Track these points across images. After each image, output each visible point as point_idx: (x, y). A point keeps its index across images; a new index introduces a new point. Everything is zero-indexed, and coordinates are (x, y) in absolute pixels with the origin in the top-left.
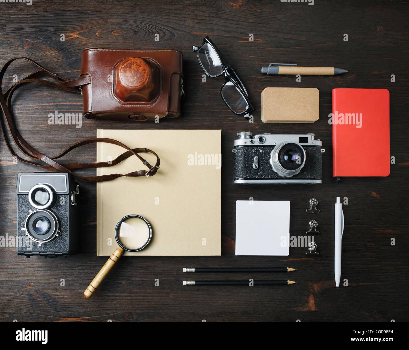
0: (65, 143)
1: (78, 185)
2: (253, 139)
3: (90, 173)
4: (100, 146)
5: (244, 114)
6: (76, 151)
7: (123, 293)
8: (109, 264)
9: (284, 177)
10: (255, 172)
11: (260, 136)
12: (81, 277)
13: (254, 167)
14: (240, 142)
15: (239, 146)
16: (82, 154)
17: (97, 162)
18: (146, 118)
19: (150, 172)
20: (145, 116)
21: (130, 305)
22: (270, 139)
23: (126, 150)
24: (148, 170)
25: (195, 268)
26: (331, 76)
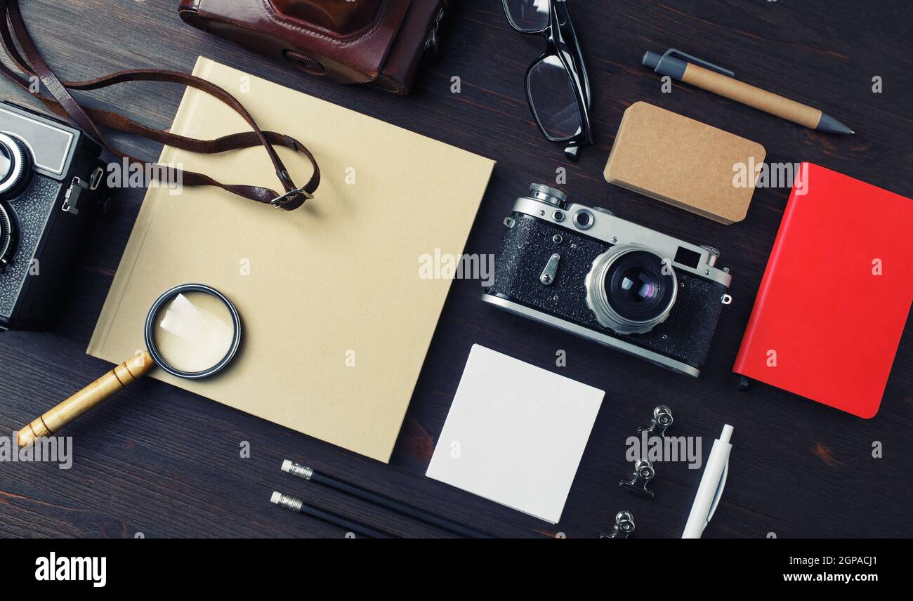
0: (116, 62)
1: (100, 169)
2: (563, 211)
3: (147, 152)
4: (193, 97)
5: (565, 144)
6: (135, 89)
7: (119, 466)
8: (105, 384)
9: (608, 328)
10: (540, 291)
11: (585, 210)
12: (31, 390)
13: (543, 277)
14: (529, 207)
15: (526, 216)
16: (146, 100)
17: (172, 131)
18: (323, 69)
19: (284, 199)
20: (321, 65)
21: (122, 502)
22: (605, 225)
23: (248, 128)
24: (281, 191)
25: (315, 471)
26: (809, 129)
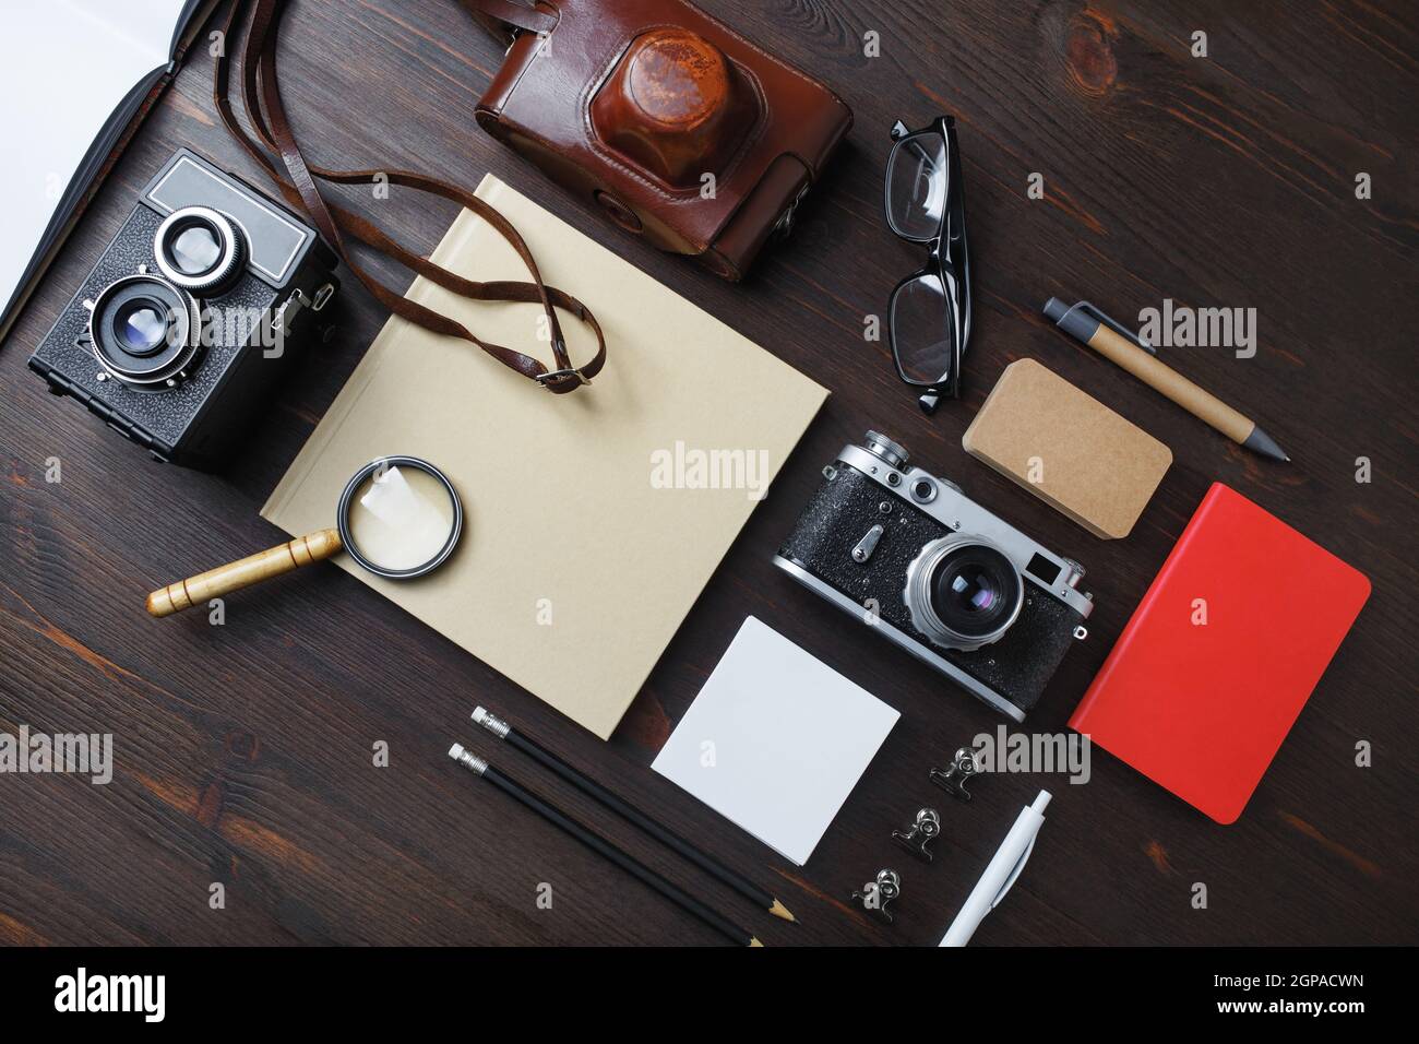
0: (381, 157)
1: (330, 286)
2: (900, 474)
3: (393, 278)
4: (468, 224)
5: (923, 390)
6: (398, 195)
7: (267, 665)
8: (274, 559)
9: (923, 635)
10: (848, 568)
11: (927, 479)
12: (179, 545)
13: (856, 551)
14: (860, 459)
16: (408, 213)
17: (432, 260)
18: (640, 225)
19: (553, 377)
20: (640, 222)
21: (261, 712)
22: (950, 504)
23: (529, 279)
24: (552, 367)
25: (512, 730)
26: (1234, 443)
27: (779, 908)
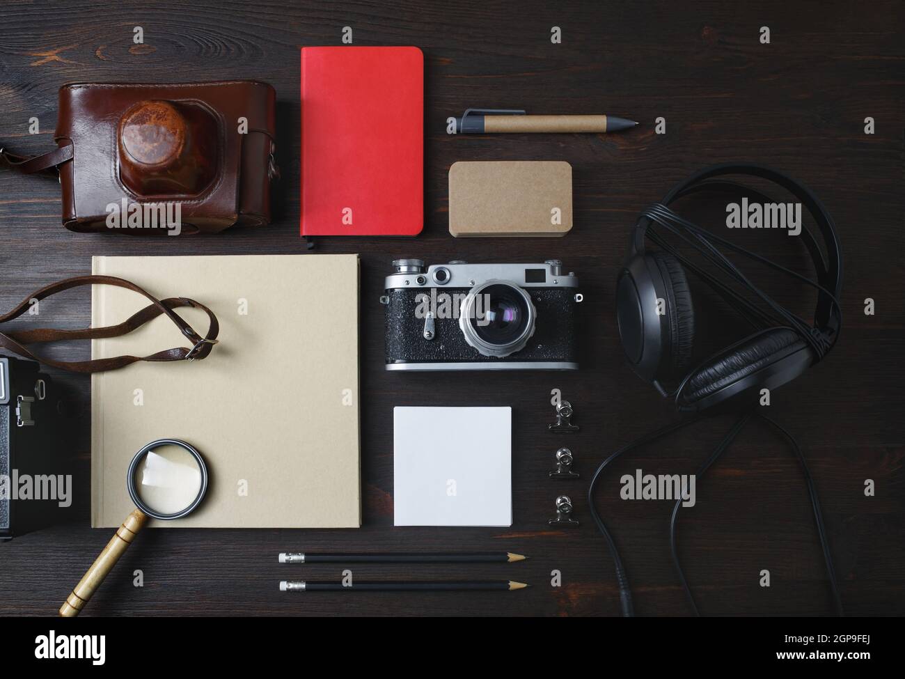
1: (41, 381)
2: (424, 275)
4: (101, 293)
7: (152, 606)
8: (114, 547)
9: (490, 357)
10: (428, 347)
11: (440, 268)
12: (62, 572)
13: (426, 334)
14: (396, 282)
15: (396, 290)
16: (65, 307)
17: (93, 326)
18: (195, 228)
19: (194, 351)
20: (193, 225)
22: (460, 273)
24: (190, 345)
25: (306, 554)
27: (513, 557)
